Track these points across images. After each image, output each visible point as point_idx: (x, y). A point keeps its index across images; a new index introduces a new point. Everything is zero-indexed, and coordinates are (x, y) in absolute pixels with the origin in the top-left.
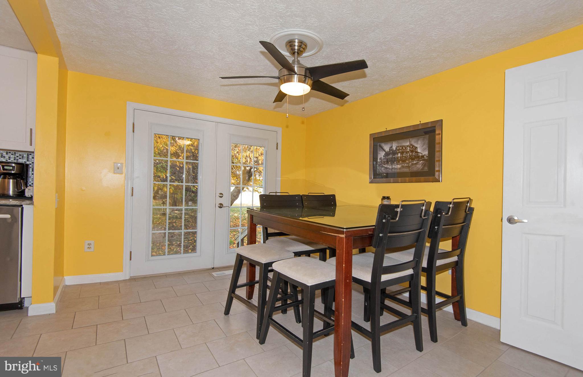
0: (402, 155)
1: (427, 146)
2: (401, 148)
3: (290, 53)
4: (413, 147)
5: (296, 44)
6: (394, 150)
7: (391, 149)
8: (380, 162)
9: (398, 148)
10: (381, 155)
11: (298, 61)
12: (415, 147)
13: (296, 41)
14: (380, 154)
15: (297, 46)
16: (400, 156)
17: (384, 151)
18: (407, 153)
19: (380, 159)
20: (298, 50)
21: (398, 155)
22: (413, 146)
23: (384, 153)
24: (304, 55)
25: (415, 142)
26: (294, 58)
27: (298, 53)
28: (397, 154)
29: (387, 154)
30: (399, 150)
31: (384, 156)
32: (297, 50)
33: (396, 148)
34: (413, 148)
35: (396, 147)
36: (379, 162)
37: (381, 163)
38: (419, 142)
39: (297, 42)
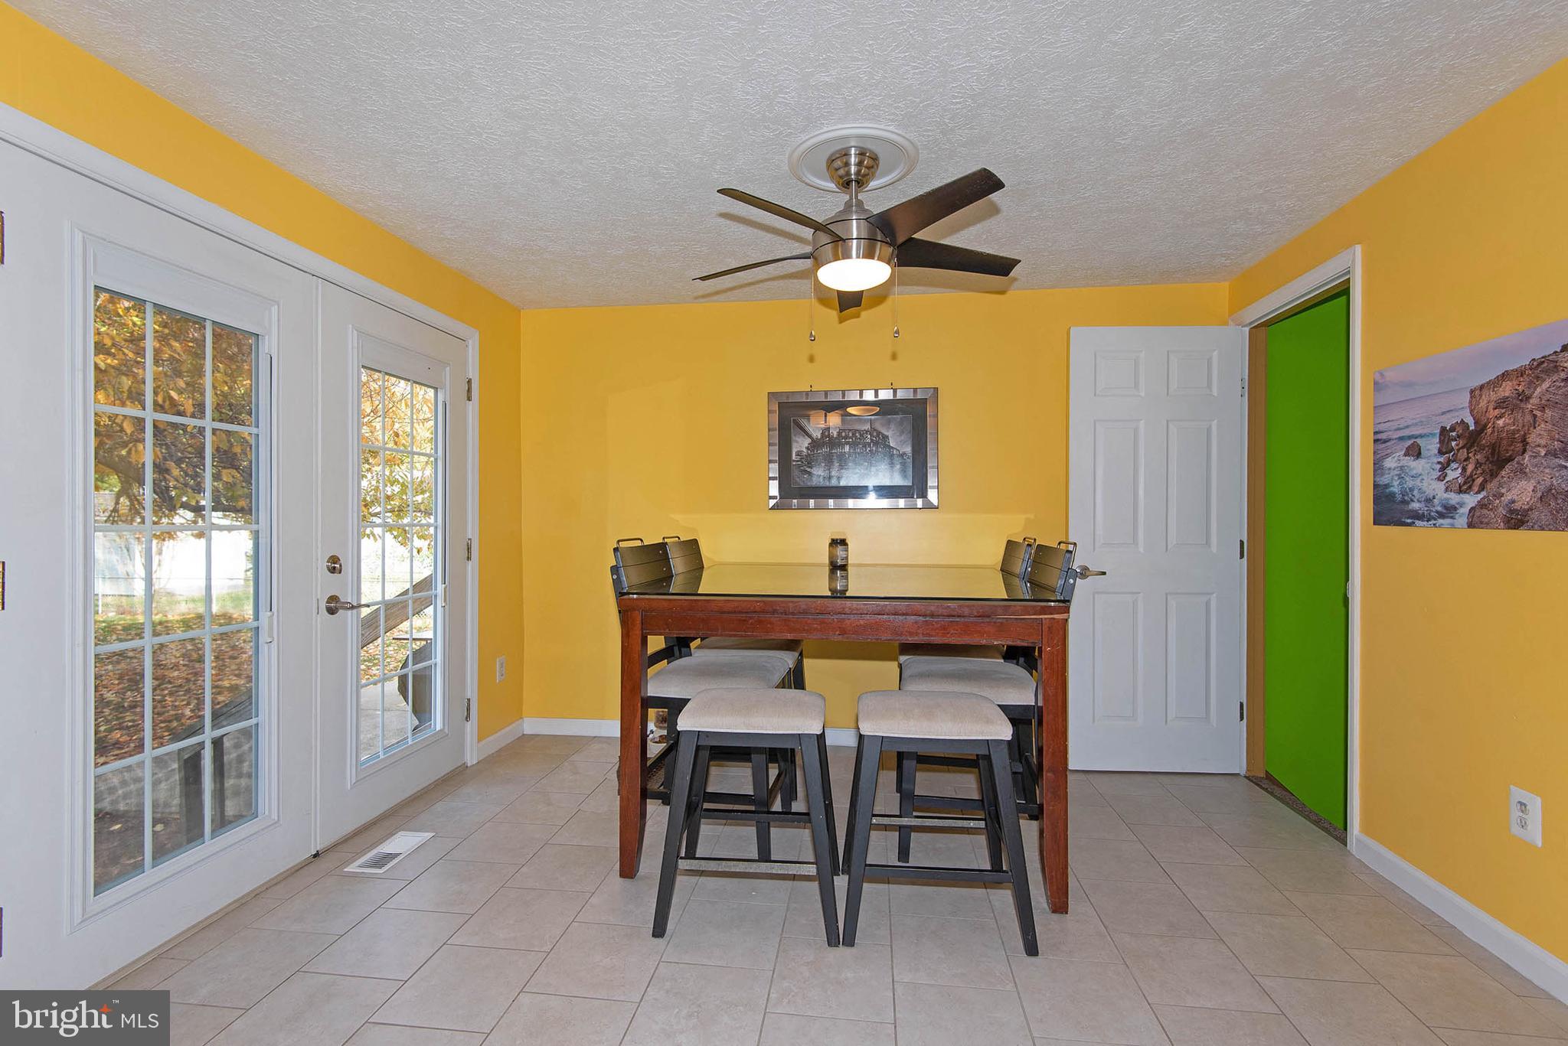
0: (855, 450)
1: (910, 435)
2: (851, 435)
3: (838, 184)
4: (878, 435)
5: (853, 160)
6: (833, 436)
7: (826, 434)
8: (798, 461)
9: (843, 434)
10: (800, 445)
11: (860, 204)
12: (883, 434)
13: (853, 151)
14: (797, 442)
15: (855, 165)
16: (849, 452)
17: (810, 436)
18: (865, 447)
19: (799, 454)
20: (858, 173)
21: (843, 448)
22: (879, 433)
23: (809, 440)
24: (873, 184)
25: (883, 425)
26: (847, 197)
27: (859, 183)
28: (842, 445)
29: (815, 444)
30: (846, 437)
31: (808, 448)
32: (855, 174)
33: (839, 434)
34: (879, 438)
35: (838, 430)
36: (795, 461)
37: (799, 463)
38: (892, 426)
39: (855, 154)
